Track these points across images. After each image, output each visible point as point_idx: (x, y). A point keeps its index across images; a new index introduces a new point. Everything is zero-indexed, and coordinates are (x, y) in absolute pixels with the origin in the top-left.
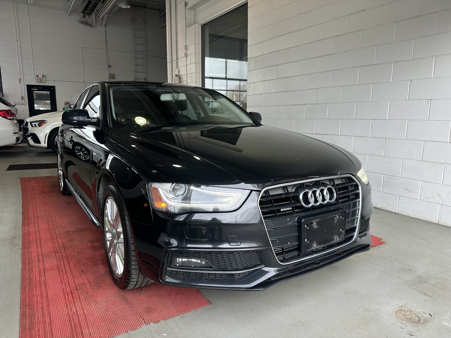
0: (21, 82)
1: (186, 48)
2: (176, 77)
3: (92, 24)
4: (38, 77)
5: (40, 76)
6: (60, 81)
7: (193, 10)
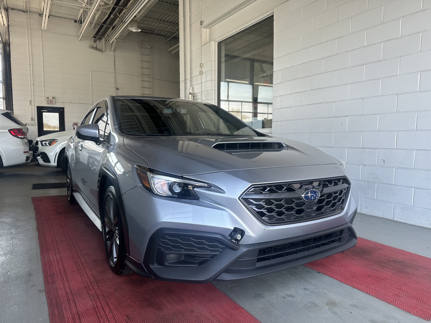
0: (32, 103)
1: (201, 66)
2: (190, 96)
3: (102, 49)
4: (48, 98)
5: (51, 98)
6: (69, 103)
7: (208, 29)
